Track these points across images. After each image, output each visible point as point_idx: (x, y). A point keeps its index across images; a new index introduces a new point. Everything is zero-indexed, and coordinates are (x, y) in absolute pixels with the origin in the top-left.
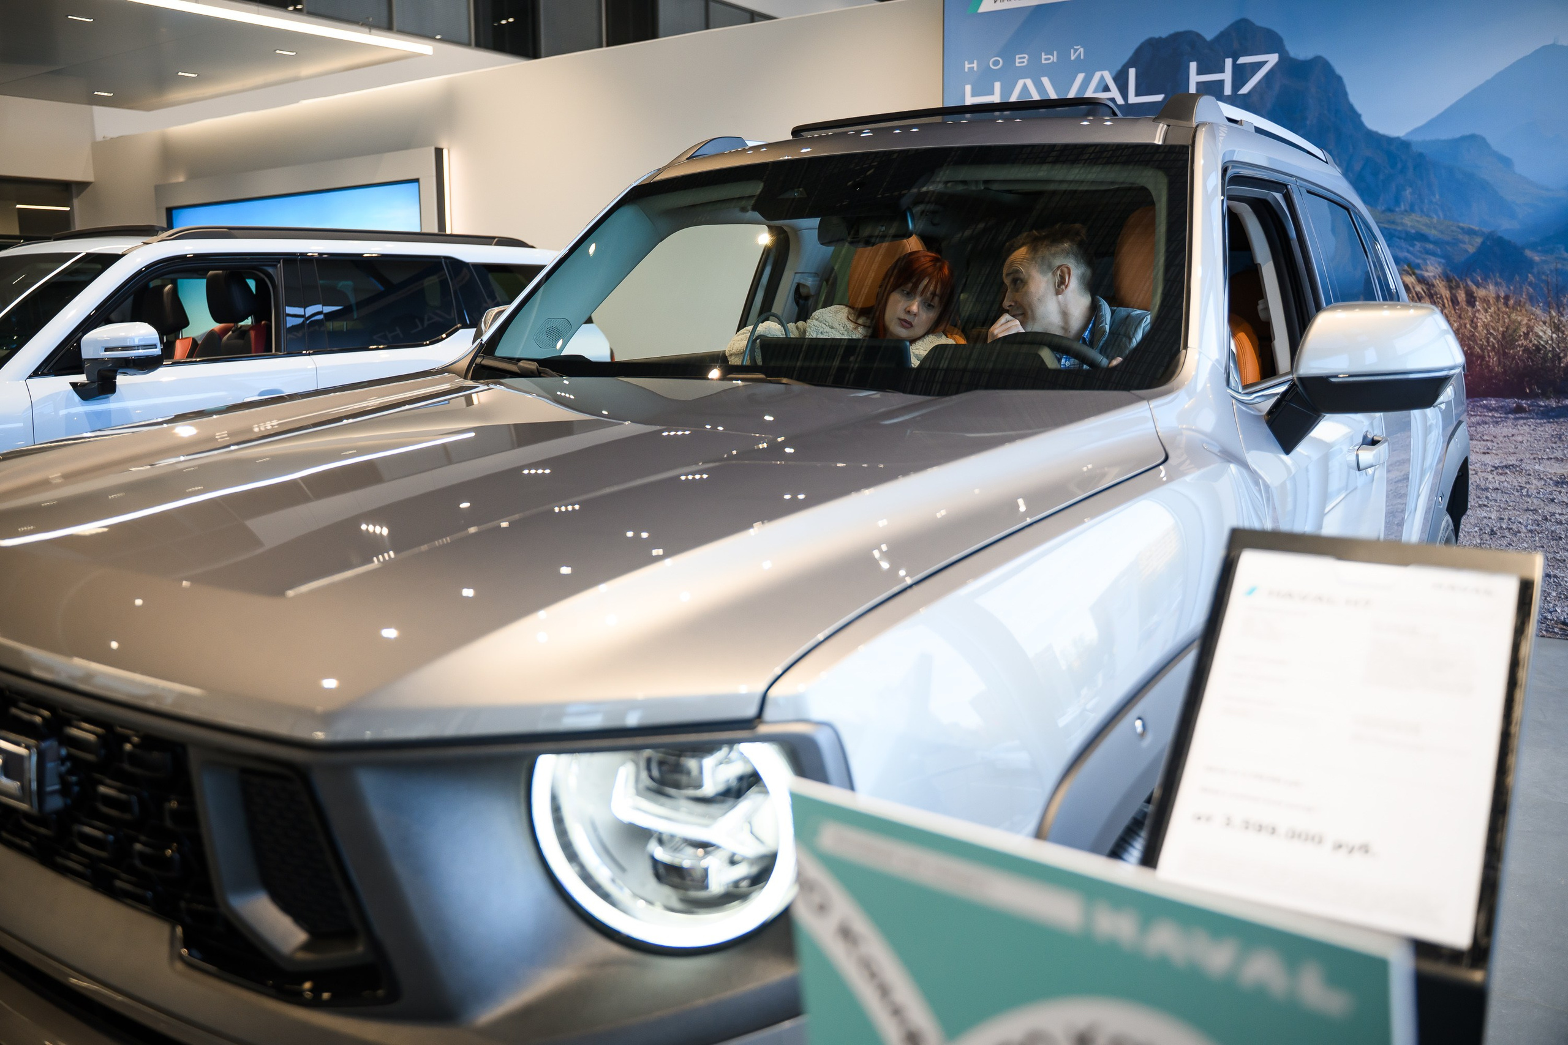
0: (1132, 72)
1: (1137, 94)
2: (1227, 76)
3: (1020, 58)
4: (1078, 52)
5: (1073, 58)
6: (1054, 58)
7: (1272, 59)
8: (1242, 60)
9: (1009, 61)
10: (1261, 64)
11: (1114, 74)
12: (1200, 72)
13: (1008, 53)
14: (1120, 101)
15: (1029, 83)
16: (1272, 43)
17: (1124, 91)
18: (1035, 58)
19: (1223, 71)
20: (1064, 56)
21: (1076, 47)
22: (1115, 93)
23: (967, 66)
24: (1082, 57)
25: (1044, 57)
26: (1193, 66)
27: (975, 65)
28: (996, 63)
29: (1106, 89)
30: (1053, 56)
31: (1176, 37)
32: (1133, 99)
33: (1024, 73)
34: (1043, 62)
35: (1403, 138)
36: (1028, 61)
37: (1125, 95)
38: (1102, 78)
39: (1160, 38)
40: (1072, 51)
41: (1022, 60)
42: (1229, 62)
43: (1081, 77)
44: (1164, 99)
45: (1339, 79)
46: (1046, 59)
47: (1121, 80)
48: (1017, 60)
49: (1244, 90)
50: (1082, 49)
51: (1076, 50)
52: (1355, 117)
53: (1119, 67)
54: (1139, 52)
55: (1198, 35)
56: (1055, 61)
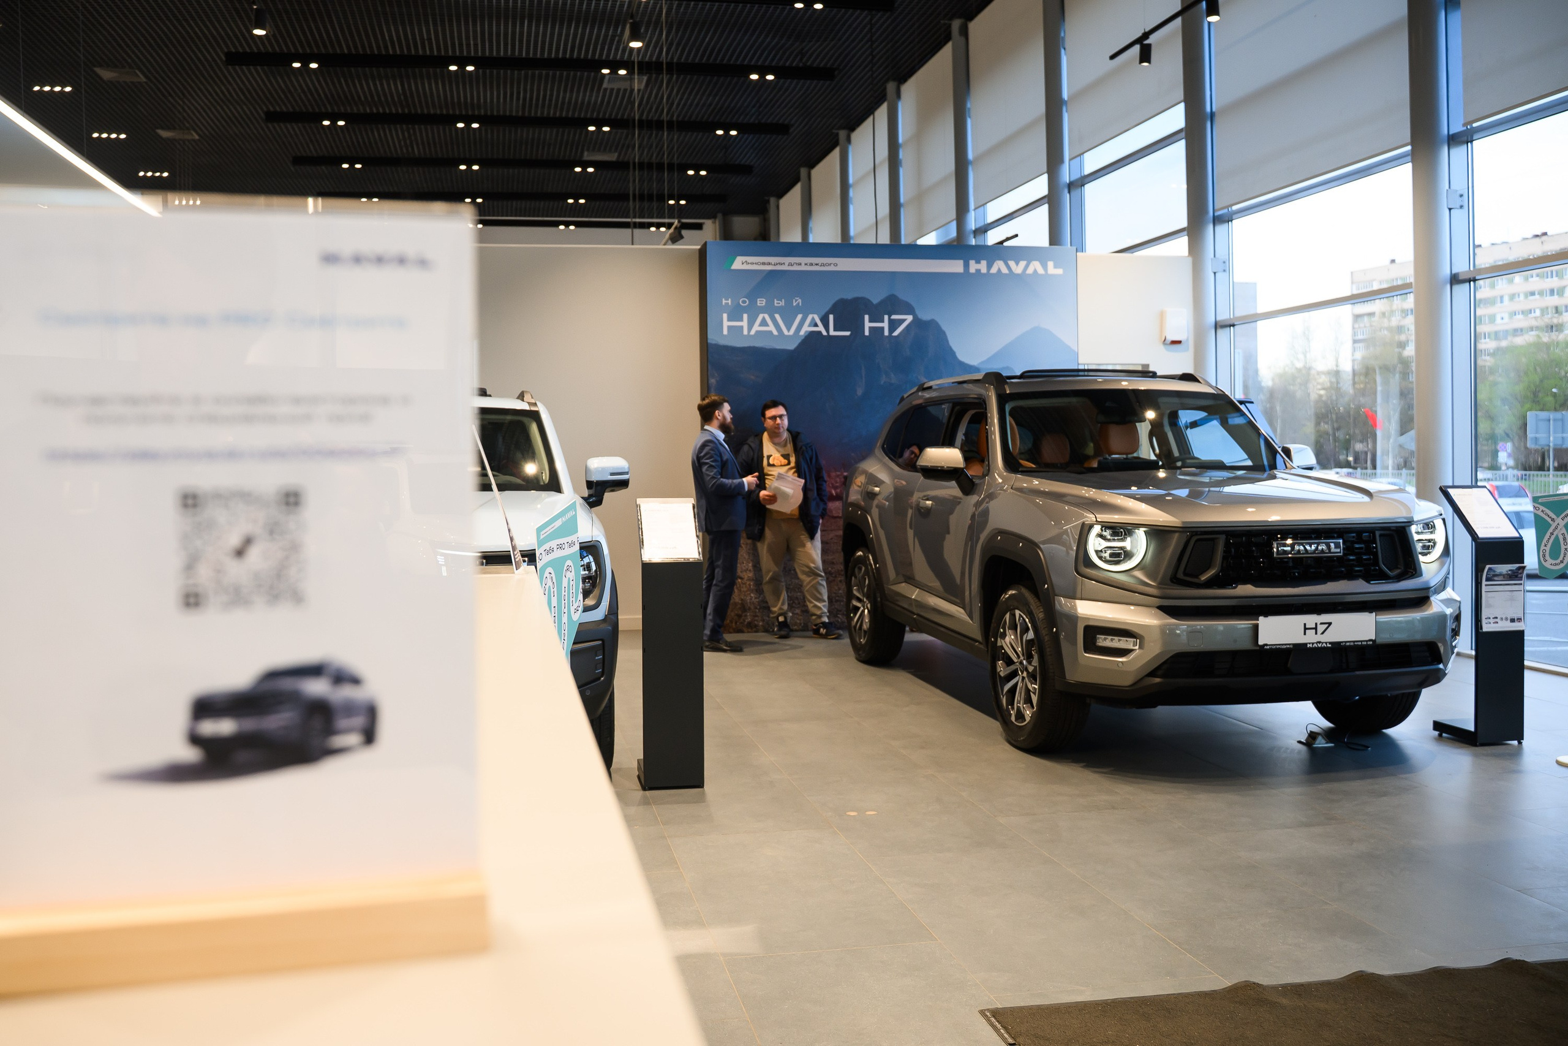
0: (831, 317)
1: (835, 330)
2: (885, 325)
3: (760, 301)
4: (797, 301)
5: (794, 305)
6: (782, 303)
7: (909, 318)
8: (894, 317)
9: (753, 301)
10: (904, 320)
11: (821, 316)
12: (871, 321)
13: (752, 296)
14: (825, 333)
15: (767, 317)
16: (909, 310)
17: (826, 326)
18: (770, 302)
19: (883, 321)
20: (789, 302)
21: (796, 298)
22: (821, 328)
23: (724, 302)
24: (800, 304)
25: (776, 301)
26: (867, 317)
27: (729, 301)
28: (744, 302)
29: (816, 325)
30: (782, 301)
31: (856, 300)
32: (832, 333)
33: (763, 310)
34: (776, 305)
35: (977, 366)
36: (766, 303)
37: (827, 330)
38: (813, 318)
39: (847, 299)
40: (794, 301)
41: (761, 302)
42: (886, 317)
43: (800, 317)
44: (851, 335)
45: (944, 333)
46: (777, 303)
47: (825, 321)
48: (758, 302)
49: (896, 333)
50: (800, 300)
51: (796, 301)
52: (953, 354)
53: (823, 313)
54: (835, 305)
55: (869, 300)
56: (783, 305)
